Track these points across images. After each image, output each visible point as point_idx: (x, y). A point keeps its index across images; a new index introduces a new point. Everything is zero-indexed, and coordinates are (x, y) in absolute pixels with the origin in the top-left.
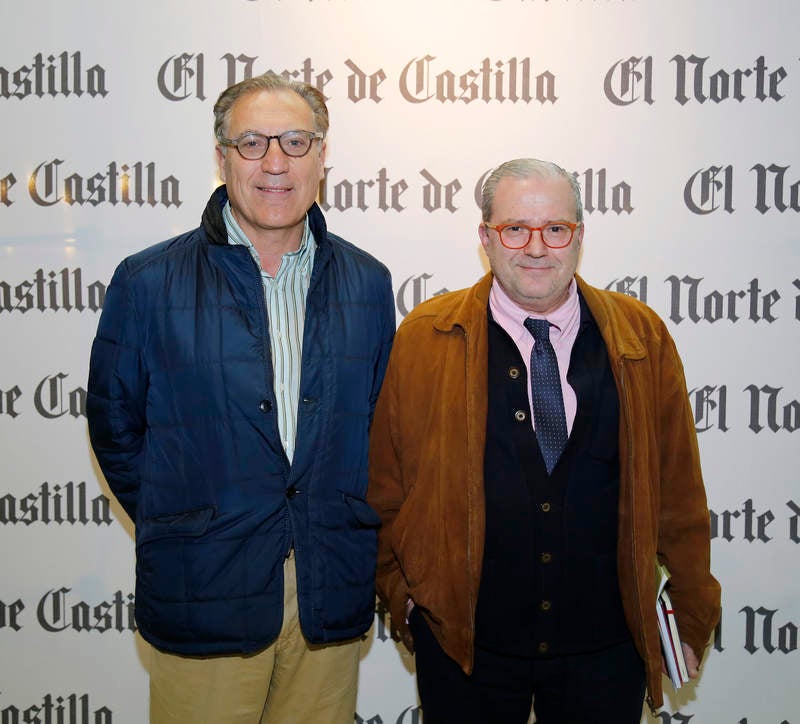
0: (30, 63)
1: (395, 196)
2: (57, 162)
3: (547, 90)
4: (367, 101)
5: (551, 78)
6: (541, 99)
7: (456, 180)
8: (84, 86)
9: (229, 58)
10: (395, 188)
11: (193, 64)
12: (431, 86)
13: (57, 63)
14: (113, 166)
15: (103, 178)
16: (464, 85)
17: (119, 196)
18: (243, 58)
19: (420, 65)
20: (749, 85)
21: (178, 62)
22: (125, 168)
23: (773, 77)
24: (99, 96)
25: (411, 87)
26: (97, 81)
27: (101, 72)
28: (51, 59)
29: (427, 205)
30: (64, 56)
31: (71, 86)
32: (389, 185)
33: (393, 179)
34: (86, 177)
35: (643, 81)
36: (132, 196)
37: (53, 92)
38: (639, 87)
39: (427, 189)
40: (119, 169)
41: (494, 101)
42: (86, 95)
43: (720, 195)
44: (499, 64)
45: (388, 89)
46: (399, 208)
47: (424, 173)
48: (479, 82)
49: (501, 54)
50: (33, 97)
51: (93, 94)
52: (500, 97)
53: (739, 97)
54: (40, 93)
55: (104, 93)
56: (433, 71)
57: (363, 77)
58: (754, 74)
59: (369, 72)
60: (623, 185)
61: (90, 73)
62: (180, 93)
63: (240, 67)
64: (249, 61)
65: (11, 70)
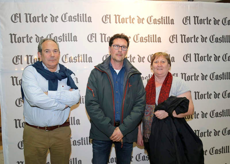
0: (62, 35)
2: (67, 54)
3: (159, 40)
5: (160, 38)
6: (159, 42)
7: (144, 57)
9: (101, 34)
11: (94, 35)
12: (139, 39)
14: (79, 55)
15: (77, 57)
16: (145, 39)
17: (80, 61)
18: (104, 34)
19: (137, 36)
20: (193, 40)
21: (91, 35)
22: (81, 55)
23: (197, 38)
24: (76, 41)
25: (135, 40)
26: (75, 39)
27: (76, 37)
28: (66, 34)
29: (139, 61)
30: (69, 34)
32: (132, 58)
33: (133, 56)
34: (73, 57)
35: (176, 39)
36: (83, 61)
37: (66, 41)
39: (139, 58)
40: (80, 55)
41: (150, 42)
42: (73, 41)
43: (189, 59)
44: (151, 36)
45: (131, 40)
46: (134, 62)
47: (138, 55)
48: (148, 39)
49: (151, 34)
50: (62, 42)
53: (191, 42)
54: (64, 41)
56: (139, 37)
58: (194, 38)
60: (173, 57)
61: (74, 37)
62: (92, 41)
63: (103, 36)
64: (105, 35)
65: (58, 37)
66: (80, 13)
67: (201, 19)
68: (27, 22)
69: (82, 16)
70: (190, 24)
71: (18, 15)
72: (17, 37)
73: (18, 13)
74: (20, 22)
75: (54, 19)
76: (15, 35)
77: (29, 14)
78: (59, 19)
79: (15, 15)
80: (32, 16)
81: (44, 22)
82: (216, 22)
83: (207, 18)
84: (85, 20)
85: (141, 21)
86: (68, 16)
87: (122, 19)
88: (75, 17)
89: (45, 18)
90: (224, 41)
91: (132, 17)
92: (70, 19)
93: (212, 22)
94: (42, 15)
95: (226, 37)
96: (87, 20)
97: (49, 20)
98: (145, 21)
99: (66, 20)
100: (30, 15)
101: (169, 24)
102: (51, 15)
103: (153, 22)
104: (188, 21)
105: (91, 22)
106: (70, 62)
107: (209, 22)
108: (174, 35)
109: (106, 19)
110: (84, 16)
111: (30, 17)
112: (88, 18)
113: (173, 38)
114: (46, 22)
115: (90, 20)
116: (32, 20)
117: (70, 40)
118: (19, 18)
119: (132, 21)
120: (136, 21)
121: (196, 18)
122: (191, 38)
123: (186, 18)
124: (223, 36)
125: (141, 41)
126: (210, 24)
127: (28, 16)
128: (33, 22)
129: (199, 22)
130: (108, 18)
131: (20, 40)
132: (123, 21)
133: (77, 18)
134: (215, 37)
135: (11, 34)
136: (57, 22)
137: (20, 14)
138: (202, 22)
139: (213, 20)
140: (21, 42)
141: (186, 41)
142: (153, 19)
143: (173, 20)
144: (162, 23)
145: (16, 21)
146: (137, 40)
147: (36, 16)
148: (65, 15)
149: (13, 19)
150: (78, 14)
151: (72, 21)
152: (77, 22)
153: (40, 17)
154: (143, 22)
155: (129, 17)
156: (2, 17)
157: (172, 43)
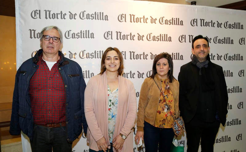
0: (79, 32)
2: (85, 50)
3: (170, 39)
4: (141, 40)
6: (169, 41)
8: (90, 36)
9: (117, 32)
10: (146, 55)
11: (110, 33)
12: (152, 38)
13: (85, 32)
14: (95, 51)
15: (93, 54)
16: (157, 38)
17: (96, 57)
19: (150, 34)
21: (107, 32)
22: (98, 52)
24: (93, 38)
25: (148, 38)
26: (92, 36)
27: (93, 34)
28: (84, 31)
31: (87, 36)
35: (184, 39)
37: (84, 37)
39: (151, 56)
41: (162, 41)
42: (90, 38)
44: (163, 35)
45: (145, 38)
46: (147, 59)
47: (151, 53)
48: (159, 38)
49: (163, 33)
50: (80, 38)
51: (92, 38)
52: (163, 41)
54: (81, 38)
56: (152, 36)
59: (141, 35)
60: (182, 55)
61: (91, 34)
62: (108, 38)
64: (120, 33)
65: (76, 33)
66: (98, 11)
67: (207, 22)
68: (46, 18)
69: (99, 14)
70: (197, 25)
71: (38, 12)
73: (38, 9)
74: (40, 18)
75: (72, 16)
76: (35, 31)
77: (48, 11)
78: (77, 17)
79: (35, 11)
80: (51, 13)
81: (63, 19)
82: (219, 25)
83: (212, 21)
84: (101, 18)
85: (153, 21)
86: (86, 14)
87: (136, 19)
88: (92, 15)
89: (64, 15)
90: (225, 43)
91: (146, 17)
92: (88, 17)
93: (216, 25)
94: (61, 12)
95: (227, 39)
96: (104, 19)
97: (67, 17)
99: (84, 18)
100: (50, 11)
101: (179, 25)
102: (69, 12)
103: (164, 22)
104: (195, 23)
105: (108, 20)
106: (87, 58)
107: (213, 25)
108: (183, 35)
109: (121, 18)
110: (101, 14)
111: (49, 13)
112: (105, 16)
113: (182, 38)
114: (65, 19)
115: (106, 18)
116: (51, 17)
118: (39, 14)
119: (145, 21)
120: (149, 21)
121: (202, 21)
123: (193, 20)
124: (225, 38)
125: (154, 39)
126: (214, 27)
127: (48, 13)
128: (52, 19)
129: (205, 25)
130: (124, 17)
131: (39, 35)
132: (138, 20)
133: (94, 16)
134: (218, 39)
135: (30, 30)
136: (75, 19)
137: (40, 11)
138: (207, 24)
139: (216, 23)
140: (39, 37)
142: (164, 19)
143: (182, 22)
144: (173, 24)
145: (35, 17)
146: (150, 38)
147: (56, 13)
148: (83, 12)
149: (33, 16)
150: (95, 12)
151: (89, 18)
152: (94, 19)
153: (59, 14)
154: (156, 22)
155: (143, 17)
156: (22, 13)
157: (182, 42)
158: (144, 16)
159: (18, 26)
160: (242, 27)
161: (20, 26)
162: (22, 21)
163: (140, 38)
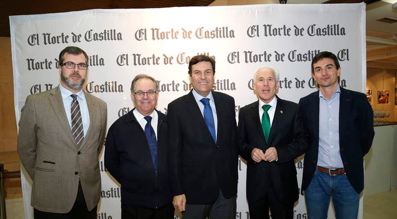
1: (177, 87)
2: (93, 82)
4: (169, 64)
5: (214, 57)
8: (99, 63)
9: (134, 55)
11: (125, 57)
12: (185, 60)
14: (106, 83)
15: (104, 86)
17: (108, 90)
18: (137, 55)
19: (182, 55)
20: (263, 58)
23: (268, 56)
24: (102, 66)
25: (180, 60)
26: (102, 62)
27: (103, 60)
28: (91, 57)
30: (94, 56)
32: (175, 85)
33: (176, 83)
34: (100, 85)
35: (237, 58)
38: (236, 59)
39: (184, 85)
40: (108, 83)
42: (99, 66)
45: (174, 61)
46: (178, 91)
47: (184, 82)
53: (260, 61)
55: (104, 65)
56: (185, 57)
57: (167, 58)
58: (264, 55)
59: (169, 57)
60: (233, 83)
61: (100, 60)
62: (122, 64)
63: (137, 57)
64: (139, 55)
66: (108, 29)
67: (275, 29)
68: (45, 43)
69: (110, 32)
70: (258, 36)
71: (36, 37)
72: (35, 62)
73: (36, 33)
74: (38, 44)
75: (76, 39)
76: (33, 60)
77: (47, 34)
78: (82, 39)
79: (32, 36)
80: (51, 37)
81: (65, 43)
82: (299, 32)
83: (285, 26)
84: (113, 38)
85: (187, 34)
86: (92, 33)
87: (161, 34)
88: (101, 35)
89: (66, 37)
91: (175, 31)
92: (96, 37)
93: (292, 32)
94: (63, 34)
95: (314, 53)
96: (116, 38)
97: (70, 40)
98: (193, 35)
99: (90, 39)
100: (49, 35)
101: (227, 37)
102: (72, 33)
103: (204, 36)
104: (255, 33)
105: (121, 39)
106: (96, 92)
107: (287, 32)
108: (234, 52)
109: (140, 35)
110: (113, 32)
111: (49, 37)
112: (118, 34)
113: (233, 57)
114: (67, 42)
115: (120, 37)
116: (51, 41)
117: (95, 64)
118: (36, 39)
119: (175, 35)
120: (180, 35)
121: (268, 28)
122: (260, 55)
123: (252, 28)
124: (309, 51)
126: (289, 35)
127: (47, 36)
128: (52, 44)
129: (272, 33)
130: (143, 34)
131: (39, 66)
132: (163, 36)
133: (103, 35)
134: (296, 54)
135: (28, 59)
136: (80, 42)
137: (37, 35)
138: (276, 32)
139: (293, 29)
140: (39, 68)
141: (252, 60)
142: (204, 31)
143: (233, 31)
144: (217, 37)
145: (33, 44)
146: (182, 60)
147: (56, 37)
148: (89, 32)
149: (31, 42)
150: (105, 30)
151: (97, 40)
152: (104, 40)
153: (60, 37)
154: (191, 36)
155: (170, 30)
156: (18, 40)
157: (232, 63)
158: (172, 29)
159: (15, 56)
160: (343, 32)
161: (16, 55)
162: (18, 49)
163: (168, 60)
